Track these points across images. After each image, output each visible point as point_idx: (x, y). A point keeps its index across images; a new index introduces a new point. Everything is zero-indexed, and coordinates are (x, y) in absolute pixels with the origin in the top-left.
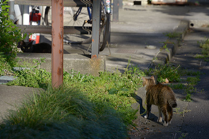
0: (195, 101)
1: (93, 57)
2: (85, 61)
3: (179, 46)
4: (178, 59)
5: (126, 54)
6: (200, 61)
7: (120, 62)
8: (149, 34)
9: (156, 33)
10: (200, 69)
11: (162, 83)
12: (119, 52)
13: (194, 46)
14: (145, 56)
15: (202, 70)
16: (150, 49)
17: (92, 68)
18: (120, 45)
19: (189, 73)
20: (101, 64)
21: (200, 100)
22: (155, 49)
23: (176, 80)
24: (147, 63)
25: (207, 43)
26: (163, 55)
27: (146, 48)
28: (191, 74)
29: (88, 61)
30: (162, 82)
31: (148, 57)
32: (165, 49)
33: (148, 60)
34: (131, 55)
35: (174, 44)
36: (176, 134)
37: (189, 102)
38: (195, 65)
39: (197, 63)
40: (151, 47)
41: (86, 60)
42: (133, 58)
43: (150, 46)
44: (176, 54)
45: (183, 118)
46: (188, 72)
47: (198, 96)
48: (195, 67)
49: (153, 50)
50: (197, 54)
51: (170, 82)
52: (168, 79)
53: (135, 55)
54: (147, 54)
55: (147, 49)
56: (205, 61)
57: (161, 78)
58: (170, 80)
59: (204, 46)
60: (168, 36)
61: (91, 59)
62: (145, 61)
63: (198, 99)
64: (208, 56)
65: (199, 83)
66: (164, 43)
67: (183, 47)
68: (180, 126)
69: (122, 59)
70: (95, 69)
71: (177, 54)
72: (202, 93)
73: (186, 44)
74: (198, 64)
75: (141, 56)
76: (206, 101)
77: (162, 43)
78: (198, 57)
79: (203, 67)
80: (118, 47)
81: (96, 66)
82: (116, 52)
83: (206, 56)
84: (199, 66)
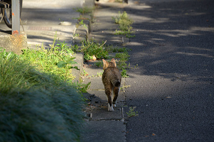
0: (132, 77)
1: (14, 33)
2: (5, 38)
3: (92, 22)
4: (96, 36)
5: (41, 32)
6: (122, 37)
7: (38, 40)
8: (56, 9)
9: (64, 8)
10: (124, 45)
11: (90, 61)
12: (32, 30)
13: (108, 22)
14: (63, 34)
15: (126, 47)
16: (65, 26)
17: (14, 45)
18: (30, 22)
19: (115, 49)
20: (23, 41)
21: (136, 75)
22: (70, 26)
23: (104, 57)
24: (68, 40)
25: (123, 19)
26: (82, 32)
27: (60, 24)
28: (117, 50)
29: (9, 37)
30: (89, 59)
31: (66, 34)
32: (81, 25)
33: (68, 37)
34: (47, 32)
35: (88, 20)
36: (123, 108)
37: (126, 77)
38: (117, 42)
39: (119, 39)
40: (66, 23)
41: (6, 36)
42: (51, 36)
43: (64, 22)
44: (92, 31)
45: (124, 93)
46: (113, 49)
47: (133, 72)
48: (118, 43)
49: (69, 27)
50: (117, 30)
51: (97, 59)
52: (96, 56)
53: (51, 32)
54: (64, 31)
55: (62, 25)
56: (127, 37)
57: (88, 55)
58: (98, 57)
59: (120, 21)
60: (79, 11)
61: (11, 35)
62: (65, 38)
63: (134, 75)
64: (128, 32)
65: (130, 59)
66: (78, 19)
67: (96, 23)
68: (123, 101)
69: (38, 36)
70: (17, 46)
71: (94, 31)
72: (136, 69)
73: (98, 21)
74: (119, 41)
75: (59, 33)
76: (143, 76)
77: (75, 19)
78: (118, 34)
79: (127, 44)
80: (28, 24)
81: (18, 43)
82: (28, 30)
83: (126, 32)
84: (123, 43)
